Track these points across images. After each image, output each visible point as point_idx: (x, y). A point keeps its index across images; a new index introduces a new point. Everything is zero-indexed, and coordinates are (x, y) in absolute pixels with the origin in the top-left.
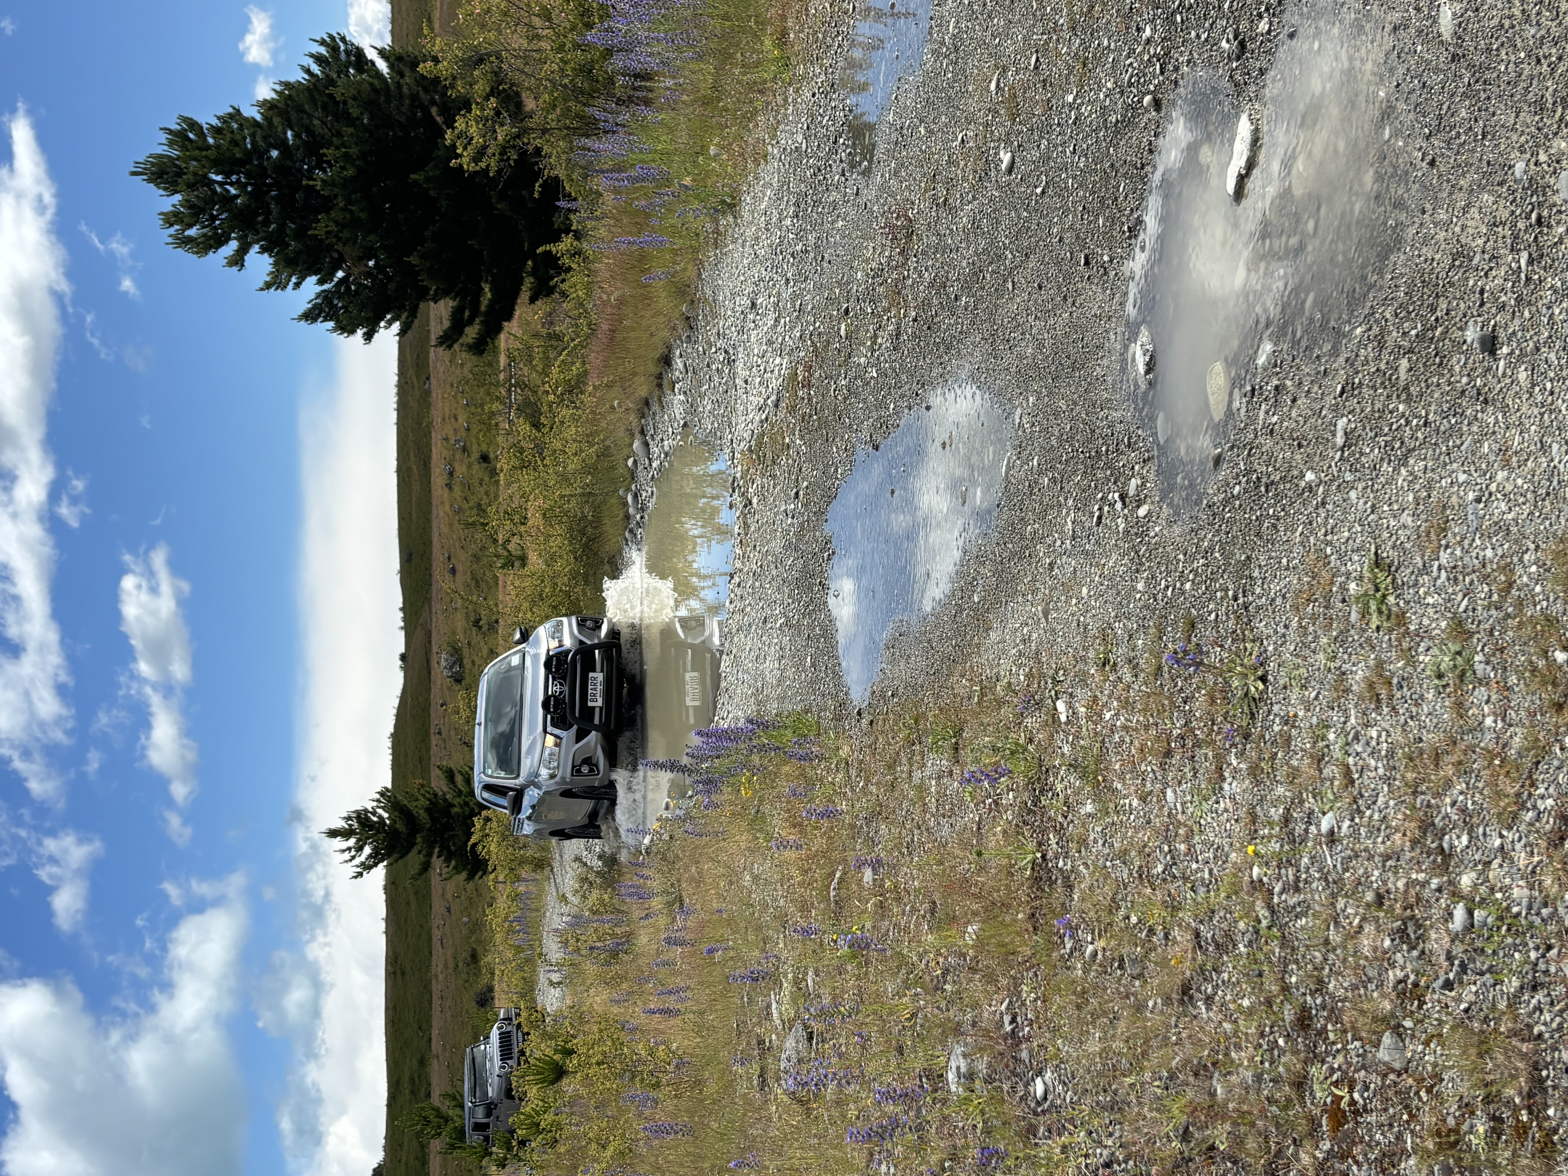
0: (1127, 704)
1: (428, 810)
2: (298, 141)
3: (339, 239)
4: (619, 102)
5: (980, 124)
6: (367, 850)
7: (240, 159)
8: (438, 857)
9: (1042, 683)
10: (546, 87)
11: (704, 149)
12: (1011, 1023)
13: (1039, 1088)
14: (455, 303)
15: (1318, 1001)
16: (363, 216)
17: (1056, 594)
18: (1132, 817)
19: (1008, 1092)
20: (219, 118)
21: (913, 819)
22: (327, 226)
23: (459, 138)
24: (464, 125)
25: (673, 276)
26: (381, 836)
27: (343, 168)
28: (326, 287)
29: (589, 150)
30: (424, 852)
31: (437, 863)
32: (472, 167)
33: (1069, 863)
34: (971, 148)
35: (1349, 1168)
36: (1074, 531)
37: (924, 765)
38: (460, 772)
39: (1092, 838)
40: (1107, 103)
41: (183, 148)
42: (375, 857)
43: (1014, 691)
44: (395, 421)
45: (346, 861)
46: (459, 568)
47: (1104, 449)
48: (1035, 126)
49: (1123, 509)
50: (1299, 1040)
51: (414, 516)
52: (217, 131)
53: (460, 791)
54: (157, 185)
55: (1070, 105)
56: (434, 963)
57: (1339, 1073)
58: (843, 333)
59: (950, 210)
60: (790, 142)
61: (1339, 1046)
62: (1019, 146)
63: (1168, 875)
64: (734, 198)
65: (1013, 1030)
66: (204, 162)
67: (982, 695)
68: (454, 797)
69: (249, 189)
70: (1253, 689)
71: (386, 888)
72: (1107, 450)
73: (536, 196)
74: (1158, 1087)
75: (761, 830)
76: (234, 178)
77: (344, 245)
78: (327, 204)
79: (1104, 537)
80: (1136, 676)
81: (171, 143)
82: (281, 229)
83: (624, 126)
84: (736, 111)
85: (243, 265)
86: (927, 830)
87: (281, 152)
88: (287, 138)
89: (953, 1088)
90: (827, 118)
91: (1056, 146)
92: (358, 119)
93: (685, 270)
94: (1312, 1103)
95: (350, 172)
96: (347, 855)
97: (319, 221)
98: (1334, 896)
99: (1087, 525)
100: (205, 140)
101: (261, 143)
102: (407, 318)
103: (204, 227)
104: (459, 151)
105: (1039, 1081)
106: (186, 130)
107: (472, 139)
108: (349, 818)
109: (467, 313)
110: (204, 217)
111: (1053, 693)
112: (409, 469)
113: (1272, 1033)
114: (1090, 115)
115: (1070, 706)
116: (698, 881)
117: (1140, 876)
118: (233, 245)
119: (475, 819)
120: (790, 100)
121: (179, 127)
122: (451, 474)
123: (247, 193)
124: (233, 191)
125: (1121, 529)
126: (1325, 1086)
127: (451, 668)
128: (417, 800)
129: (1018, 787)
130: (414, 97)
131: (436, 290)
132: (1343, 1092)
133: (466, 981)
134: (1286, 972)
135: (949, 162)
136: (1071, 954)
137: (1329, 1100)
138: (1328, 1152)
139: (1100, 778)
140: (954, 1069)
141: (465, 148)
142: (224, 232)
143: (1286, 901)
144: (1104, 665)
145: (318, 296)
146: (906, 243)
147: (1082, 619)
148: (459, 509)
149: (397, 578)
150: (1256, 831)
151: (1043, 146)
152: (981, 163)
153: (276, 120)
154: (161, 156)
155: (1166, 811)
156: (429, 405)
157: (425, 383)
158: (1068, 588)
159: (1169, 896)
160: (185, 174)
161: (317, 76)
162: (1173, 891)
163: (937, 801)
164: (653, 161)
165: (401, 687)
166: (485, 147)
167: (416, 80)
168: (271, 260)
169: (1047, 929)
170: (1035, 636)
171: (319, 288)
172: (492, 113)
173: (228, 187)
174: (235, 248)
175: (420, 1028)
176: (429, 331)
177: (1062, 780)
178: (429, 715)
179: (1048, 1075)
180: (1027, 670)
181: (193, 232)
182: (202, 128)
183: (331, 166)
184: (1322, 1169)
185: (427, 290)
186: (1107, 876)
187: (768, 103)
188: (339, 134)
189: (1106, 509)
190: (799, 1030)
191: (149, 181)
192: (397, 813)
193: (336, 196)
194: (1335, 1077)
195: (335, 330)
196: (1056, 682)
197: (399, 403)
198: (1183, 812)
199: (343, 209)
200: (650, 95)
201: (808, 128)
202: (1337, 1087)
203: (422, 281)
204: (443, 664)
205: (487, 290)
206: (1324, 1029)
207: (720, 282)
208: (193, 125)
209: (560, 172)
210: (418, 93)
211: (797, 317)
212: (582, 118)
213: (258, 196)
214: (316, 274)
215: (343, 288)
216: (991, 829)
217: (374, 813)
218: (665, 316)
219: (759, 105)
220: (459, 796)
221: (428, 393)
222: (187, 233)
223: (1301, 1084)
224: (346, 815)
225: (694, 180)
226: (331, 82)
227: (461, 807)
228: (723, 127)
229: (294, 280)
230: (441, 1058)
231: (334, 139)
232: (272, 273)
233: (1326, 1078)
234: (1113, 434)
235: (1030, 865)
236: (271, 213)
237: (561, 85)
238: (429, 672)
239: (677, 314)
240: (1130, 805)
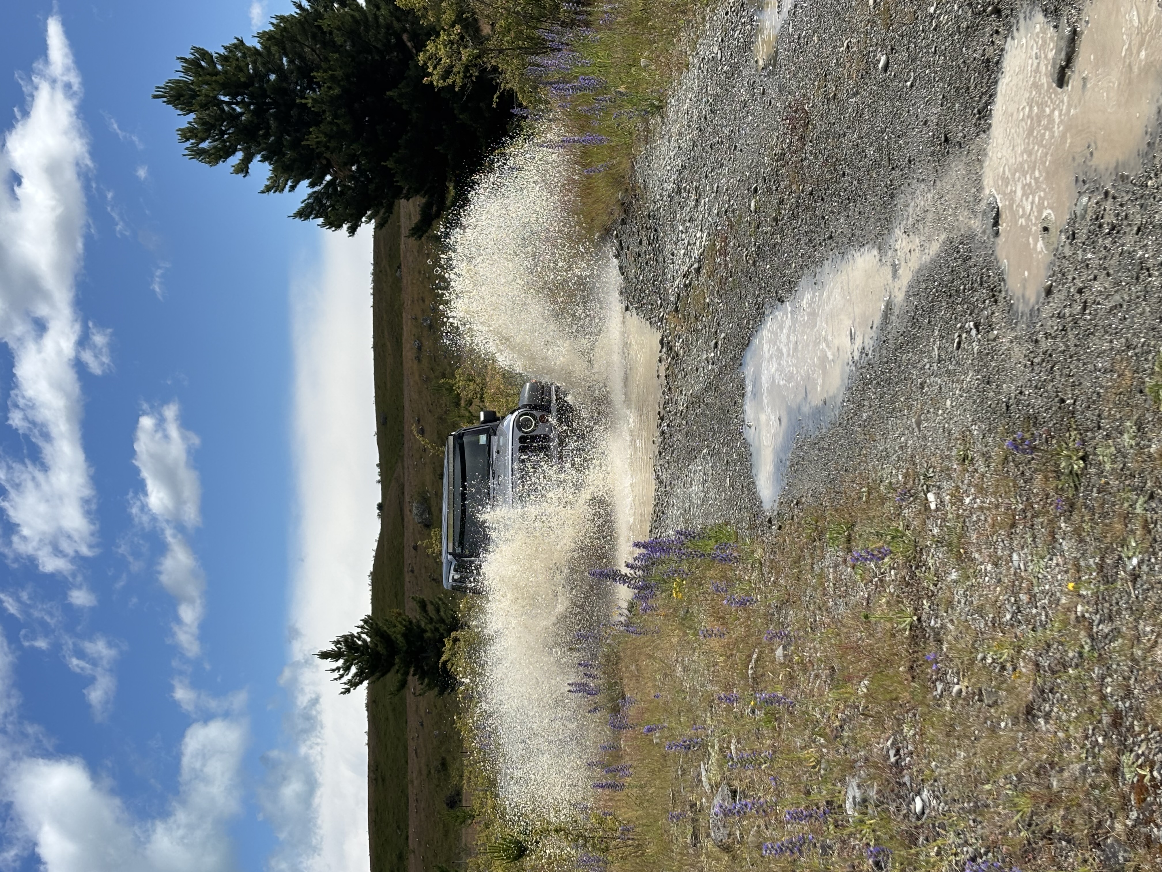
0: (981, 490)
1: (404, 635)
2: (292, 67)
3: (328, 148)
4: (563, 24)
5: (861, 33)
6: (354, 670)
7: (244, 82)
8: (414, 675)
9: (917, 481)
10: (502, 14)
11: (636, 62)
12: (895, 756)
13: (918, 805)
14: (424, 200)
15: (1127, 705)
16: (347, 128)
17: (926, 408)
18: (987, 579)
19: (894, 812)
20: (225, 48)
21: (815, 603)
22: (317, 137)
23: (430, 59)
24: (434, 49)
25: (610, 169)
26: (366, 657)
27: (330, 88)
28: (317, 189)
29: (538, 65)
30: (402, 671)
31: (413, 681)
32: (441, 83)
33: (939, 621)
34: (854, 52)
35: (1151, 830)
36: (939, 356)
37: (823, 558)
38: (432, 603)
39: (956, 599)
40: (960, 13)
41: (197, 74)
42: (360, 676)
43: (894, 489)
44: (372, 304)
45: (336, 679)
46: (427, 429)
47: (962, 288)
48: (905, 33)
49: (977, 335)
50: (1114, 737)
51: (389, 385)
52: (224, 59)
53: (431, 619)
54: (175, 106)
55: (931, 15)
56: (410, 771)
57: (1143, 758)
58: (753, 208)
59: (839, 102)
60: (707, 53)
61: (1143, 736)
62: (892, 49)
63: (1015, 623)
64: (661, 101)
65: (897, 761)
66: (214, 85)
67: (869, 493)
68: (426, 624)
69: (252, 107)
70: (1076, 467)
71: (368, 706)
72: (964, 289)
73: (494, 106)
74: (1010, 789)
75: (690, 628)
76: (239, 98)
77: (332, 153)
78: (317, 119)
79: (963, 358)
80: (988, 466)
81: (186, 71)
82: (279, 141)
83: (568, 45)
84: (663, 29)
85: (247, 172)
86: (827, 610)
87: (277, 75)
88: (283, 64)
89: (850, 813)
90: (738, 32)
91: (921, 48)
92: (341, 46)
93: (620, 163)
94: (1124, 784)
95: (336, 91)
96: (336, 675)
97: (310, 133)
98: (1136, 620)
99: (950, 350)
100: (215, 67)
101: (261, 68)
102: (384, 214)
103: (214, 141)
104: (430, 70)
105: (918, 799)
106: (198, 59)
107: (441, 60)
108: (337, 642)
109: (434, 208)
110: (214, 132)
111: (925, 487)
112: (384, 345)
113: (1093, 734)
114: (947, 23)
115: (938, 496)
116: (637, 677)
117: (994, 624)
118: (239, 155)
119: (446, 640)
120: (707, 18)
121: (193, 57)
122: (420, 349)
123: (250, 111)
124: (238, 110)
125: (975, 350)
126: (1133, 769)
127: (421, 515)
128: (395, 626)
129: (898, 565)
130: (389, 27)
131: (408, 189)
132: (1146, 772)
133: (437, 786)
134: (1103, 685)
135: (837, 64)
136: (941, 696)
137: (1135, 780)
138: (1135, 820)
139: (962, 551)
140: (851, 800)
141: (435, 68)
142: (231, 145)
143: (1102, 630)
144: (964, 460)
145: (310, 196)
146: (803, 131)
147: (946, 425)
148: (427, 378)
149: (374, 440)
150: (1080, 578)
151: (911, 49)
152: (863, 65)
153: (274, 49)
154: (178, 81)
155: (1012, 571)
156: (400, 290)
157: (396, 271)
158: (935, 403)
159: (1016, 637)
160: (199, 96)
161: (307, 10)
162: (1018, 633)
163: (834, 584)
164: (593, 73)
165: (379, 531)
166: (452, 66)
167: (390, 12)
168: (271, 167)
169: (923, 676)
170: (910, 442)
171: (310, 191)
172: (457, 37)
173: (234, 106)
174: (241, 158)
175: (398, 827)
176: (399, 227)
177: (933, 556)
178: (403, 557)
179: (925, 794)
180: (904, 471)
181: (205, 145)
182: (212, 56)
183: (319, 87)
184: (1132, 834)
185: (401, 189)
186: (968, 628)
187: (689, 22)
188: (327, 60)
189: (964, 335)
190: (724, 790)
191: (168, 103)
192: (378, 638)
193: (324, 112)
194: (1140, 761)
195: (324, 225)
196: (927, 478)
197: (374, 288)
198: (1026, 570)
199: (331, 123)
200: (590, 18)
201: (722, 40)
202: (1141, 768)
203: (397, 182)
204: (415, 511)
205: (451, 188)
206: (1132, 725)
207: (650, 172)
208: (204, 54)
209: (514, 85)
210: (392, 22)
211: (715, 198)
212: (532, 39)
213: (260, 112)
214: (308, 178)
215: (330, 189)
216: (877, 602)
217: (359, 638)
218: (604, 202)
219: (681, 23)
220: (431, 623)
221: (399, 280)
222: (200, 146)
223: (1115, 771)
224: (335, 639)
225: (627, 88)
226: (318, 15)
227: (432, 632)
228: (652, 42)
229: (290, 183)
230: (417, 853)
231: (322, 64)
232: (271, 178)
233: (1133, 763)
234: (968, 276)
235: (908, 627)
236: (270, 128)
237: (514, 12)
238: (403, 519)
239: (613, 200)
240: (986, 569)
